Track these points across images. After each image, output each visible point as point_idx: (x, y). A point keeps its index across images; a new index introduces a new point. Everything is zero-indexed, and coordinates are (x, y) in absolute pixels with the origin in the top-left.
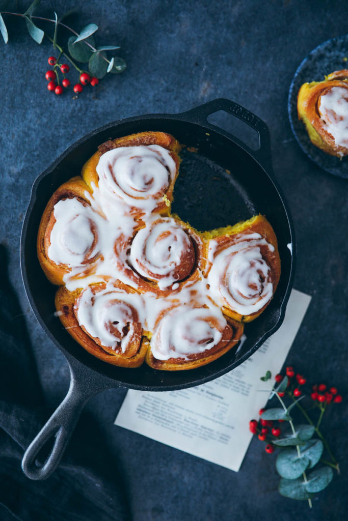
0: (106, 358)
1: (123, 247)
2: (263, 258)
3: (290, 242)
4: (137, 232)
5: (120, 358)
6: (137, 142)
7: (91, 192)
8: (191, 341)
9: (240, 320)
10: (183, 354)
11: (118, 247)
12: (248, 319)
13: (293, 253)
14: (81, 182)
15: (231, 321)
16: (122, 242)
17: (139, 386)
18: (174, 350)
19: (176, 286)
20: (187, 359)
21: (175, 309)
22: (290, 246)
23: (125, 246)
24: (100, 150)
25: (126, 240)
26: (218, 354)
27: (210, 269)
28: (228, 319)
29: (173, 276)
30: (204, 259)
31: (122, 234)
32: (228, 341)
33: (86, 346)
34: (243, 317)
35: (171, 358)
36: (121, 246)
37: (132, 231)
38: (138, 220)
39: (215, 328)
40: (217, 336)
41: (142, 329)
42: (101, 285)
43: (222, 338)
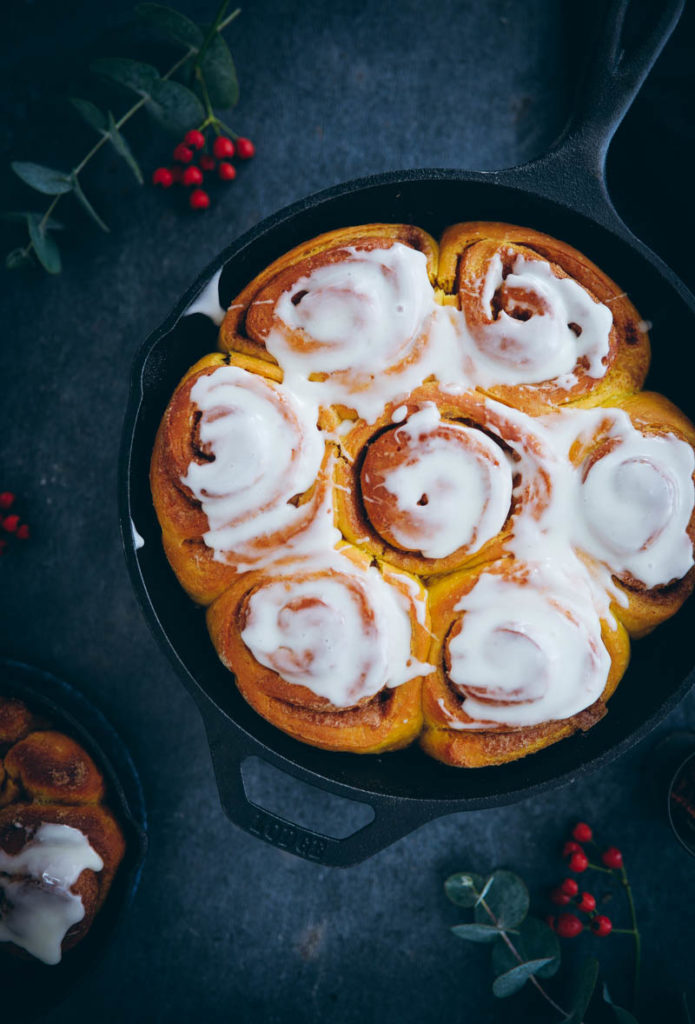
0: (532, 237)
1: (532, 489)
2: (197, 505)
3: (140, 550)
4: (503, 529)
5: (503, 238)
6: (526, 737)
7: (615, 606)
8: (347, 292)
9: (233, 355)
10: (362, 261)
11: (542, 488)
12: (216, 359)
13: (129, 524)
14: (636, 626)
15: (254, 350)
16: (536, 500)
17: (454, 178)
18: (384, 267)
19: (399, 415)
20: (352, 249)
21: (394, 363)
22: (139, 541)
23: (527, 492)
24: (603, 705)
25: (528, 508)
26: (278, 270)
27: (324, 465)
28: (262, 355)
29: (409, 439)
30: (340, 487)
31: (537, 519)
32: (258, 303)
33: (581, 258)
34: (227, 361)
35: (388, 248)
36: (537, 492)
37: (514, 531)
38: (505, 556)
39: (293, 328)
40: (285, 309)
41: (460, 309)
42: (567, 400)
43: (273, 307)
